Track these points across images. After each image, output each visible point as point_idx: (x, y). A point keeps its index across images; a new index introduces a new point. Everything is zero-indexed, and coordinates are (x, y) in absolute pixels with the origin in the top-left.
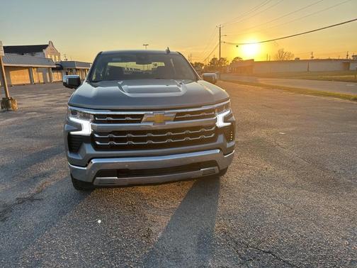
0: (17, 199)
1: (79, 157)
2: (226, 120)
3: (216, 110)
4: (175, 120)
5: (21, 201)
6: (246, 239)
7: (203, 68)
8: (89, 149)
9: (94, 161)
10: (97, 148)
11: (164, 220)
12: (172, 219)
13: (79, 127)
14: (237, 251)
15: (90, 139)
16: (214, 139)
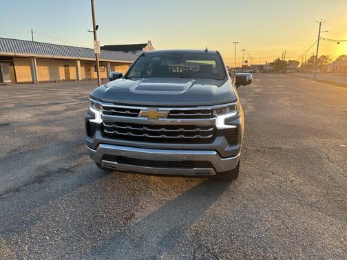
0: (59, 169)
1: (91, 141)
2: (227, 122)
3: (215, 112)
4: (169, 117)
5: (61, 171)
6: (212, 244)
7: (299, 66)
8: (98, 135)
9: (101, 146)
10: (105, 135)
11: (152, 208)
12: (158, 210)
13: (93, 117)
14: (195, 253)
15: (101, 127)
16: (211, 140)
